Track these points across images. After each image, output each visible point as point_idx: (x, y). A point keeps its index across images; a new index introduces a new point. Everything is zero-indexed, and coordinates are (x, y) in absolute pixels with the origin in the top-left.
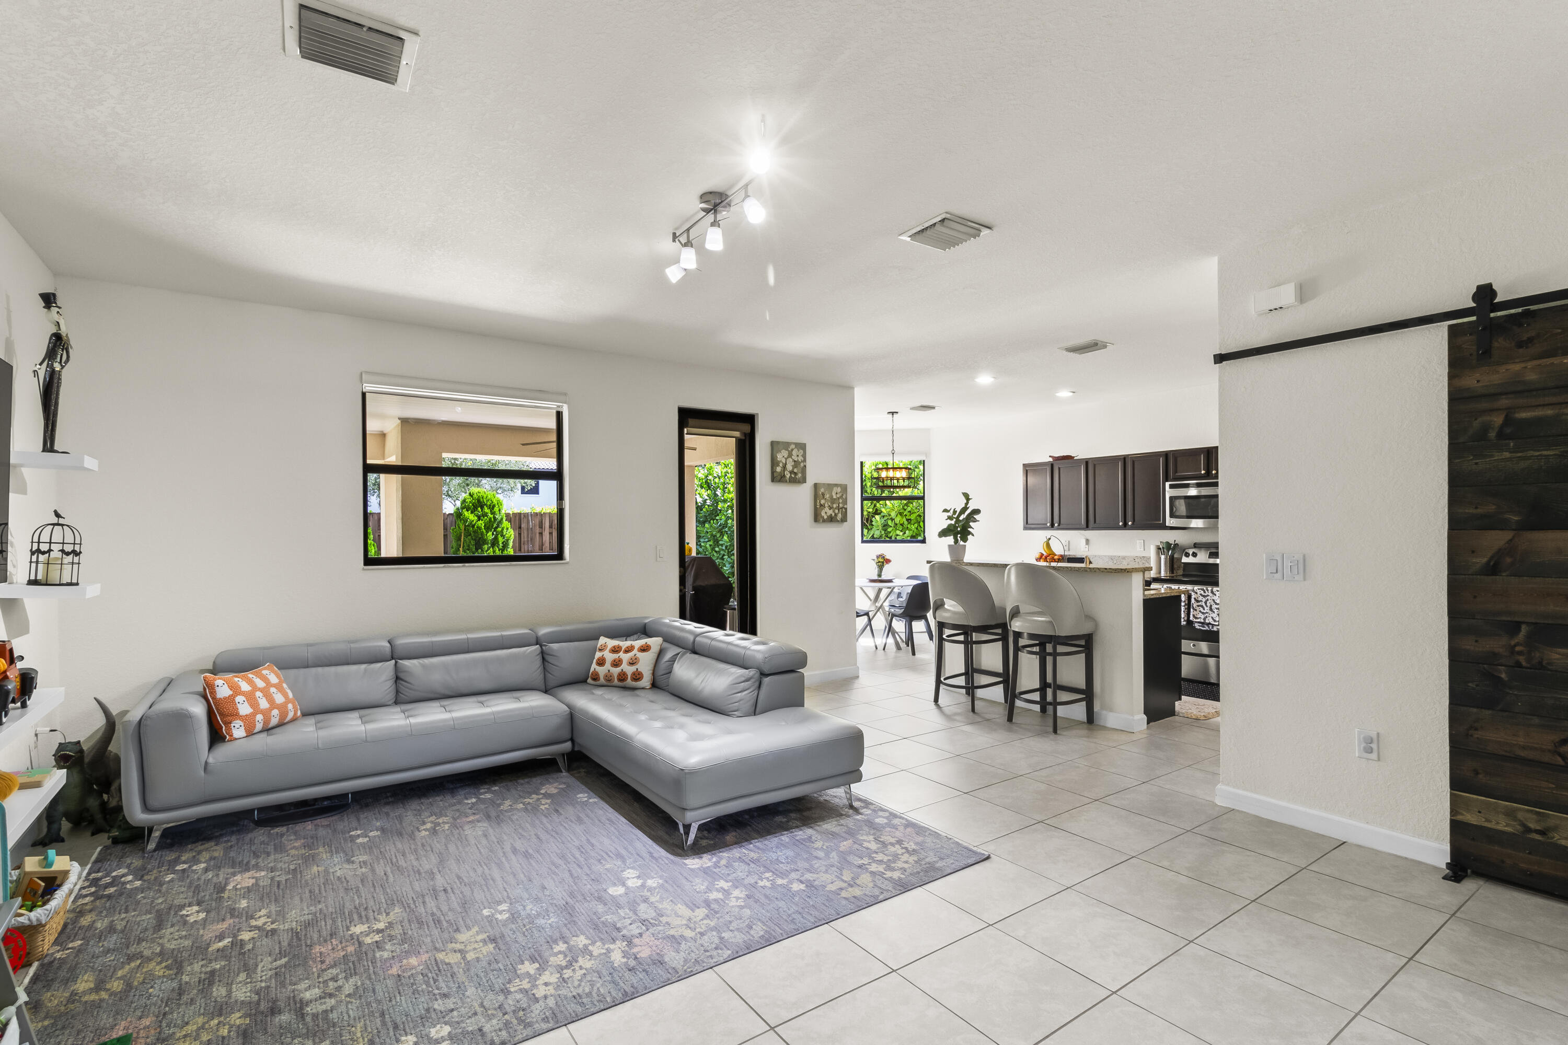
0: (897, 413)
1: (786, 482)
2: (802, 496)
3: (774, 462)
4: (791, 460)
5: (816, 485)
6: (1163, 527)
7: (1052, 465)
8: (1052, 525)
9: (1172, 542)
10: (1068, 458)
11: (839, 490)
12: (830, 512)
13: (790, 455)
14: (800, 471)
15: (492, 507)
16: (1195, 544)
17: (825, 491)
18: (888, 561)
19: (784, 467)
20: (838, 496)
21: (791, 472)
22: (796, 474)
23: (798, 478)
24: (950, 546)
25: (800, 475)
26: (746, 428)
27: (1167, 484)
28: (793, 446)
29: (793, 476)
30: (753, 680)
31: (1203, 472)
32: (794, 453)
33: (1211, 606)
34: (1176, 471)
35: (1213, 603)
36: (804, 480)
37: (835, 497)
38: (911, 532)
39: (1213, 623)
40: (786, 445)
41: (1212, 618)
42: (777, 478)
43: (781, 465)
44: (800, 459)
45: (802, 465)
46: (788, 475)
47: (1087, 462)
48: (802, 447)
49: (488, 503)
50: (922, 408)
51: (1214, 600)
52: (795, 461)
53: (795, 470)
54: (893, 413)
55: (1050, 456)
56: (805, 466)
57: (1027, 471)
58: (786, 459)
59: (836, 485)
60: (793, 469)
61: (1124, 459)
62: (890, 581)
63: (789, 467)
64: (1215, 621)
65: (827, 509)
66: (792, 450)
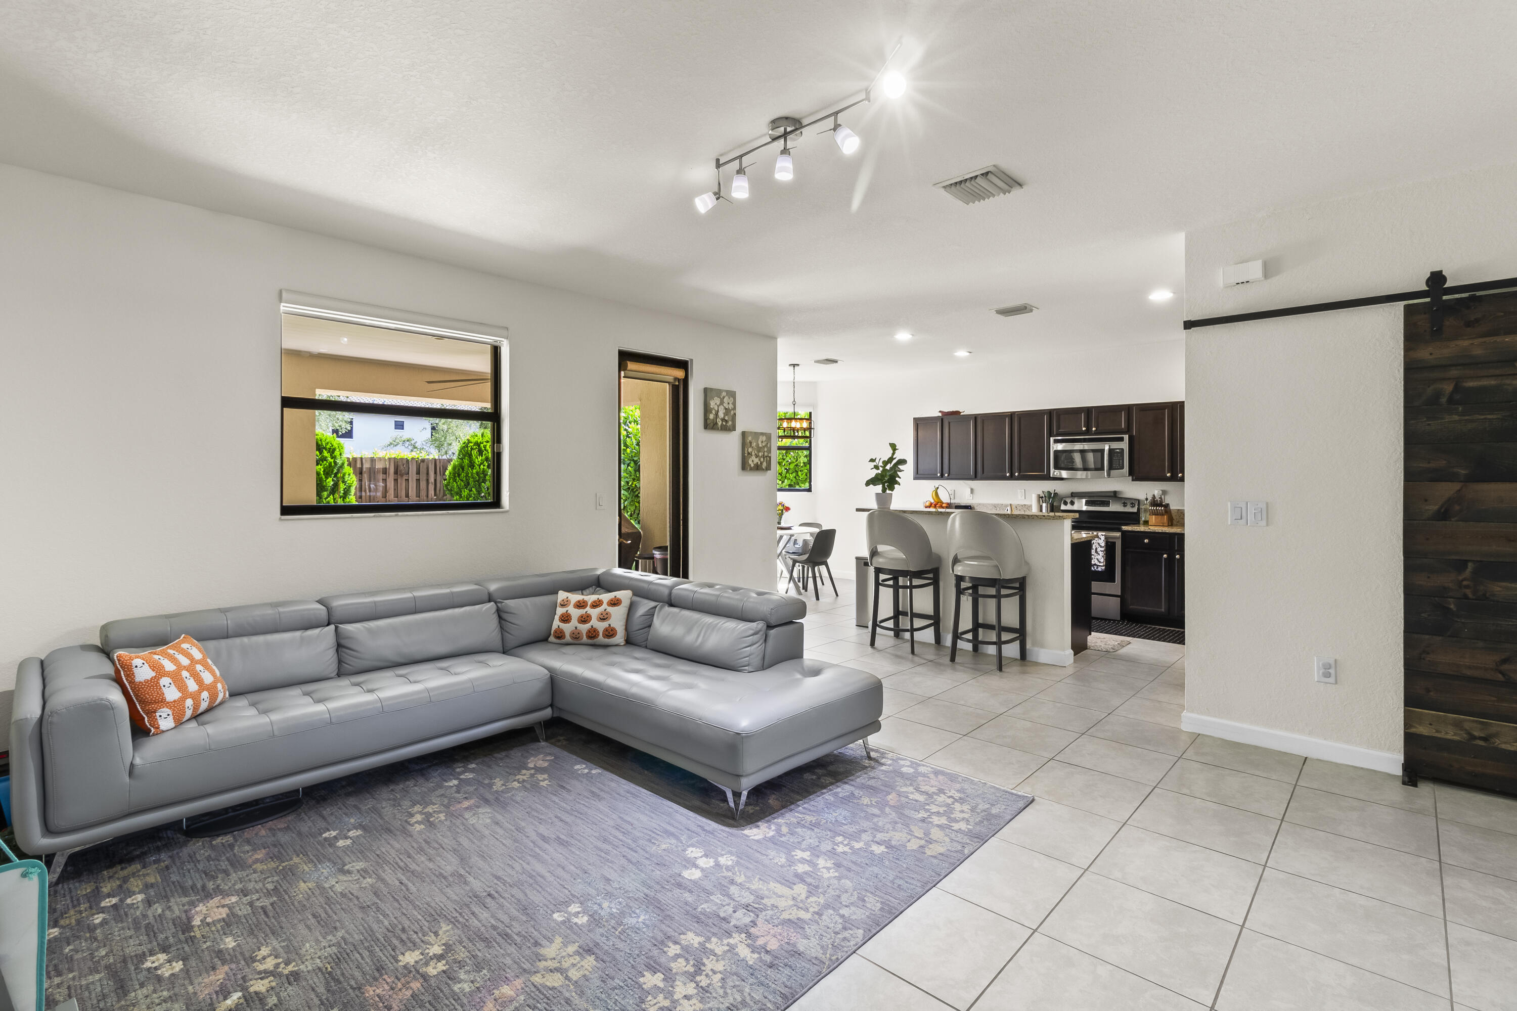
0: (798, 365)
1: (718, 429)
2: (730, 443)
3: (707, 410)
4: (723, 407)
5: (744, 434)
6: (1047, 477)
7: (942, 420)
8: (942, 475)
9: (1052, 492)
10: (957, 413)
11: (764, 438)
12: (756, 460)
13: (722, 403)
14: (730, 419)
15: (332, 451)
16: (1072, 493)
17: (752, 439)
18: (788, 509)
19: (717, 414)
20: (763, 445)
21: (723, 420)
22: (727, 421)
23: (728, 426)
24: (877, 494)
25: (730, 423)
26: (680, 373)
27: (1052, 439)
28: (724, 394)
29: (724, 423)
30: (761, 633)
31: (1084, 429)
32: (726, 400)
33: (1096, 549)
34: (1058, 427)
35: (1098, 546)
36: (733, 428)
37: (760, 446)
38: (789, 481)
39: (1098, 564)
40: (718, 392)
41: (1097, 559)
42: (709, 425)
43: (714, 412)
44: (731, 406)
45: (732, 412)
46: (720, 424)
47: (975, 417)
48: (732, 394)
49: (328, 447)
50: (826, 361)
51: (1099, 544)
52: (726, 409)
53: (726, 418)
54: (794, 365)
55: (940, 412)
56: (735, 414)
57: (918, 424)
58: (718, 406)
59: (762, 434)
60: (724, 417)
61: (1012, 415)
62: (789, 528)
63: (721, 415)
64: (1100, 562)
65: (753, 457)
66: (724, 398)
